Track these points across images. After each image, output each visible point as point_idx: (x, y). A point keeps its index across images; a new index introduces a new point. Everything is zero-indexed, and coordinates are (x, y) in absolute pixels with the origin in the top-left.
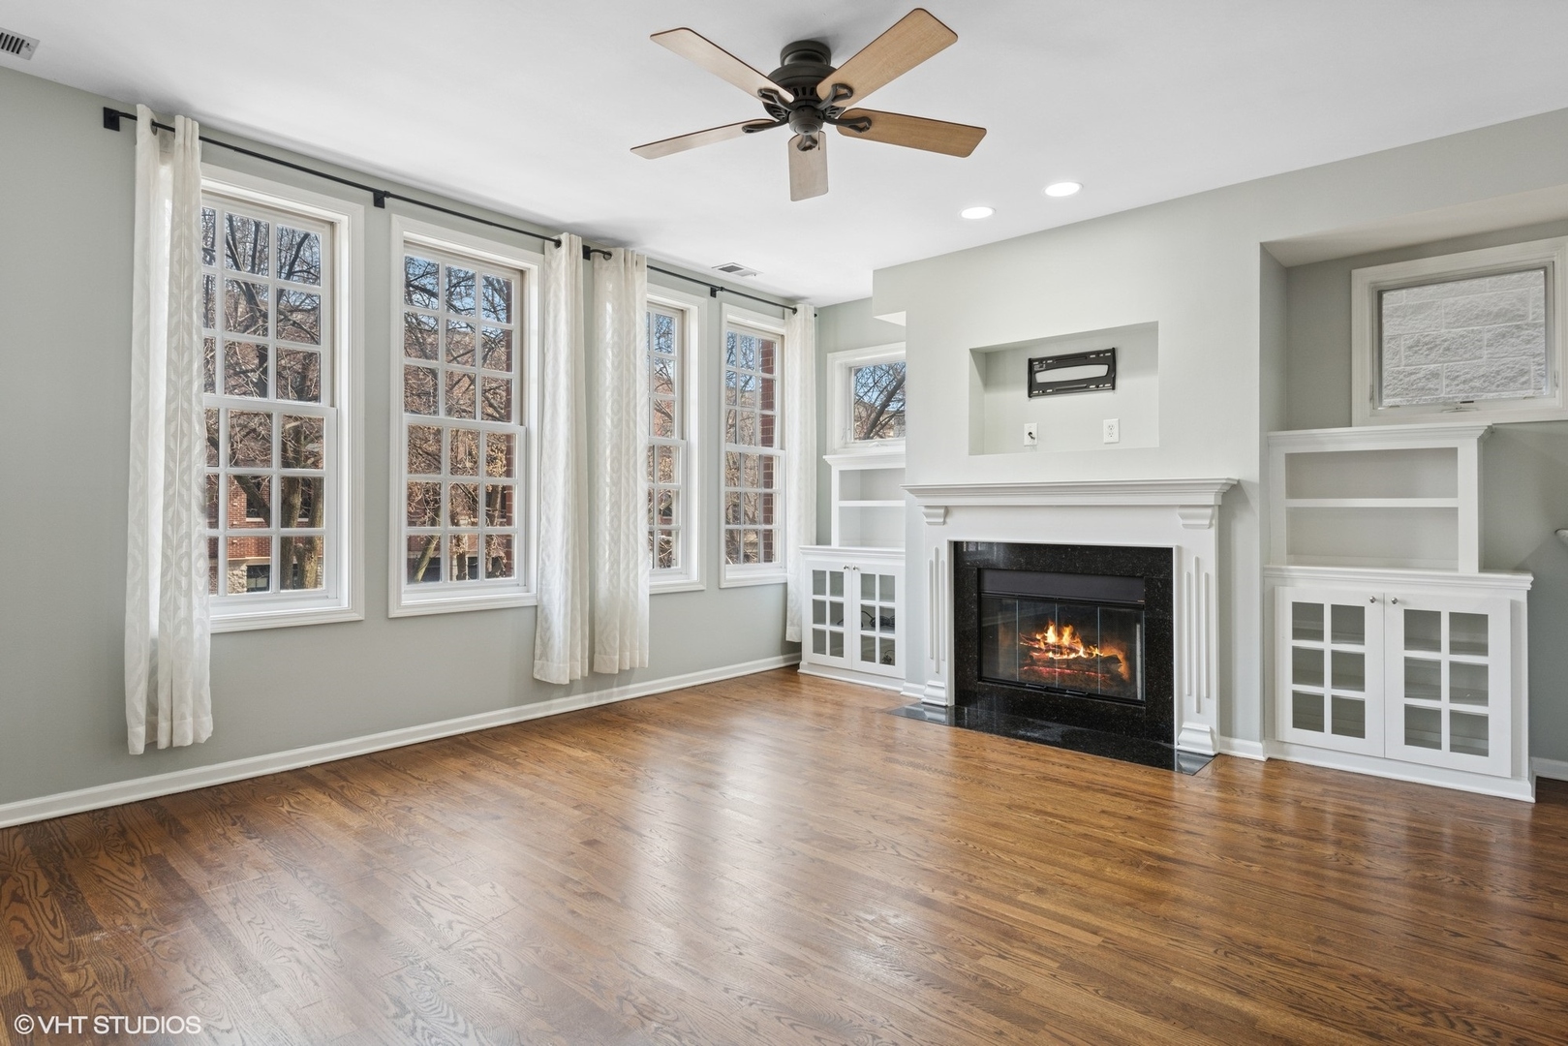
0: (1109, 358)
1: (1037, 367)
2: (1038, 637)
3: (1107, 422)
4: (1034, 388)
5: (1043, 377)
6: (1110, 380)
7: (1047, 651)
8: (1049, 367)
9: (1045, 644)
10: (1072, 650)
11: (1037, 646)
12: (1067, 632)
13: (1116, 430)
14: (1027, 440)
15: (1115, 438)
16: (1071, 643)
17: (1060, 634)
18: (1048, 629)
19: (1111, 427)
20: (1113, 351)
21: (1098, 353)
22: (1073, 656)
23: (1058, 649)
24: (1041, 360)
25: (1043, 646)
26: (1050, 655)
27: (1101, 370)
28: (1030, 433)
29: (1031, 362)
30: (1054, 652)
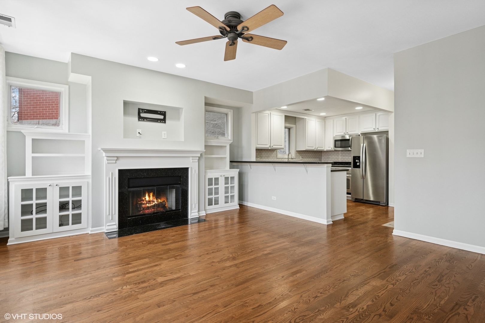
0: (164, 114)
1: (141, 112)
2: (144, 199)
3: (163, 132)
4: (140, 118)
5: (143, 115)
6: (164, 120)
7: (147, 204)
8: (145, 112)
9: (146, 201)
10: (153, 201)
11: (143, 203)
12: (151, 195)
13: (166, 135)
14: (138, 135)
15: (166, 137)
16: (153, 199)
17: (149, 196)
18: (146, 195)
19: (165, 134)
20: (165, 112)
21: (161, 112)
22: (154, 203)
23: (149, 202)
24: (142, 109)
25: (145, 202)
26: (148, 205)
27: (162, 117)
28: (139, 133)
29: (139, 109)
30: (149, 204)
